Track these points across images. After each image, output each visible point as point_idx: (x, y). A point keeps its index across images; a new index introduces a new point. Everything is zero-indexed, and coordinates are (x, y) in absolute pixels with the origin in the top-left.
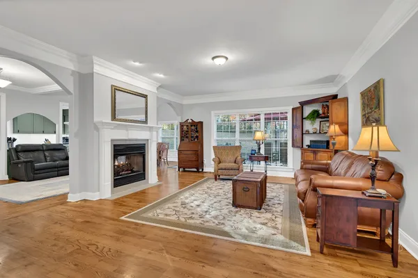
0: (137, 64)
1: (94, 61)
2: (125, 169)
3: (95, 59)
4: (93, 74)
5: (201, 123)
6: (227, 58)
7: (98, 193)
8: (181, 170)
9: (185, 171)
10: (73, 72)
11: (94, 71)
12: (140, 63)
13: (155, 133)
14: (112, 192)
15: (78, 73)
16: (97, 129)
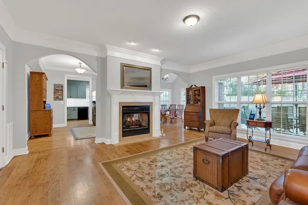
0: (132, 44)
1: (107, 48)
2: (134, 124)
3: (108, 46)
4: (106, 57)
5: (203, 88)
6: (198, 18)
7: (109, 140)
8: (186, 127)
9: (190, 129)
10: (97, 57)
11: (108, 54)
12: (135, 43)
13: (157, 98)
14: (120, 140)
15: (100, 58)
16: (109, 95)
